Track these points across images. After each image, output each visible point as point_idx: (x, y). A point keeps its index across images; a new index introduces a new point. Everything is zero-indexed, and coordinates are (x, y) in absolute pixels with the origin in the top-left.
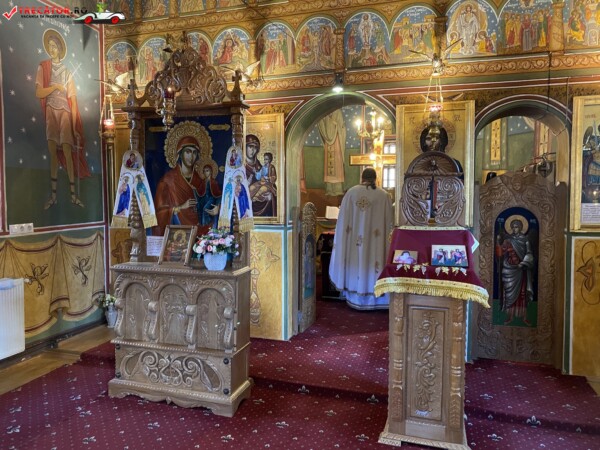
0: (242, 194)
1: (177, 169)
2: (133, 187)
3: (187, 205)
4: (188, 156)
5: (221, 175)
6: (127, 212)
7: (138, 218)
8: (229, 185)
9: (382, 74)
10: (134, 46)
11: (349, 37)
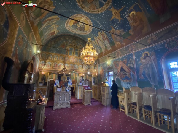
0: (71, 83)
1: (62, 81)
2: (57, 83)
3: (63, 84)
4: (64, 79)
5: (68, 81)
6: (56, 86)
7: (57, 86)
8: (69, 82)
9: (77, 71)
10: (45, 62)
11: (74, 67)
